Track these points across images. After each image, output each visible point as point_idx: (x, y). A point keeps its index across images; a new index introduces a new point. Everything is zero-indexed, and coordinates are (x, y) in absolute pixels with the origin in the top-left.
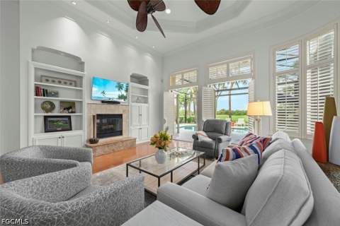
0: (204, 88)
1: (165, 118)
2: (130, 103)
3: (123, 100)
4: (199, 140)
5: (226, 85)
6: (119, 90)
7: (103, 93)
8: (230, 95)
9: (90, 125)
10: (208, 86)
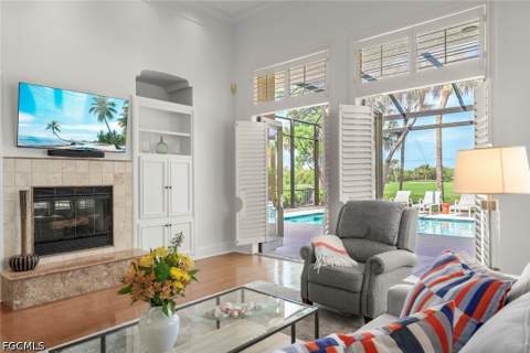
0: (344, 108)
1: (240, 193)
2: (137, 153)
3: (112, 148)
4: (318, 265)
5: (429, 99)
6: (101, 118)
7: (53, 126)
8: (440, 126)
9: (12, 219)
10: (358, 101)
